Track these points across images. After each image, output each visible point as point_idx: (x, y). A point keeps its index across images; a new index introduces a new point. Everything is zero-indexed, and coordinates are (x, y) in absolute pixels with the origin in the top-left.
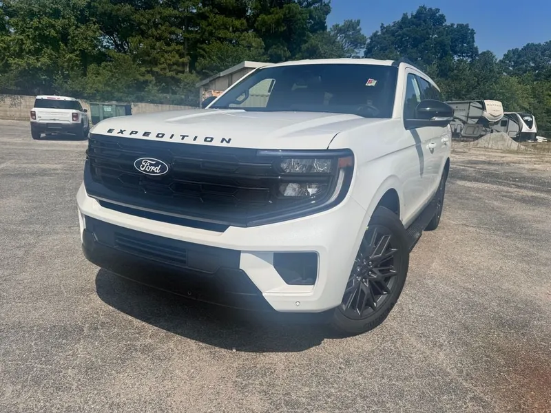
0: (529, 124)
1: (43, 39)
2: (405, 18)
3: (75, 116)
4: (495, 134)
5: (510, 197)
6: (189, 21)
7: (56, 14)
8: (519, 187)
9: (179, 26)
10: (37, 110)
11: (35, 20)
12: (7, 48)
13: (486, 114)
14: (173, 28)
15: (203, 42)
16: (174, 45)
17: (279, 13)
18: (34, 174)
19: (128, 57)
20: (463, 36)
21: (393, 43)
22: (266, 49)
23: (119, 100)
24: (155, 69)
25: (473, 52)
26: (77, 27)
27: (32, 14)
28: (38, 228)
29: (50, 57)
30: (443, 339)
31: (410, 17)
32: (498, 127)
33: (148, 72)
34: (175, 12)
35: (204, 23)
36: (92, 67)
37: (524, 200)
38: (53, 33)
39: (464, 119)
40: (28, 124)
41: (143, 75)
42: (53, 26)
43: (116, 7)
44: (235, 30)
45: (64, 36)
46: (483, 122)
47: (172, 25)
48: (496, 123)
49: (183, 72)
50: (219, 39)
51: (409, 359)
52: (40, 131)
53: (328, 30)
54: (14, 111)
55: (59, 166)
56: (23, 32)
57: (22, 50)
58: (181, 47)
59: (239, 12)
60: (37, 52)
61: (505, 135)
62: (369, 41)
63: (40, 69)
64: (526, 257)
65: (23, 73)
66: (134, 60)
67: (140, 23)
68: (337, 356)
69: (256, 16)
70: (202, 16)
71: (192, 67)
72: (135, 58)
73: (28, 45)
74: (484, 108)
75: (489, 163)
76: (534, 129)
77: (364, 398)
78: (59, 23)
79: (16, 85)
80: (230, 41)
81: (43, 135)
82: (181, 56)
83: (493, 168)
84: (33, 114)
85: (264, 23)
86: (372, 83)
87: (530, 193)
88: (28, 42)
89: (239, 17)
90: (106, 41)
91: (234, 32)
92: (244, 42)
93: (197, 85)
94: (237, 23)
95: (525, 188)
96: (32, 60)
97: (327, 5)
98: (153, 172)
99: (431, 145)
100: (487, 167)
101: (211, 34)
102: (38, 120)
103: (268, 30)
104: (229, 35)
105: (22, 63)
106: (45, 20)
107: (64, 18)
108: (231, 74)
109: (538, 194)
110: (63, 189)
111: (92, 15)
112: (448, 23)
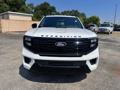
2: (42, 4)
20: (54, 8)
21: (40, 9)
22: (11, 8)
25: (56, 12)
53: (26, 5)
98: (62, 45)
108: (3, 15)
112: (50, 6)
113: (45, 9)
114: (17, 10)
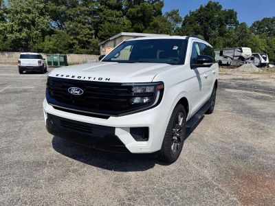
0: (265, 59)
1: (23, 24)
2: (201, 7)
3: (40, 62)
4: (248, 64)
5: (251, 96)
6: (94, 13)
7: (29, 12)
8: (256, 91)
9: (89, 15)
10: (21, 60)
11: (19, 15)
12: (6, 29)
13: (243, 55)
14: (86, 17)
15: (101, 23)
16: (87, 25)
17: (138, 8)
18: (21, 92)
19: (64, 32)
20: (231, 15)
21: (196, 20)
22: (132, 25)
23: (61, 53)
24: (78, 37)
25: (236, 23)
26: (39, 18)
27: (17, 12)
28: (25, 118)
29: (26, 33)
30: (208, 164)
31: (204, 6)
32: (249, 61)
33: (75, 38)
34: (87, 9)
35: (101, 14)
36: (47, 37)
37: (257, 98)
38: (28, 21)
39: (232, 57)
40: (17, 66)
41: (72, 40)
42: (28, 18)
43: (58, 7)
44: (117, 16)
45: (33, 22)
46: (242, 58)
47: (85, 15)
48: (248, 59)
49: (92, 38)
50: (109, 21)
51: (191, 173)
52: (23, 70)
53: (163, 15)
54: (10, 60)
55: (33, 87)
56: (13, 21)
57: (12, 30)
58: (90, 26)
59: (119, 8)
60: (20, 31)
61: (252, 65)
62: (183, 19)
63: (22, 39)
64: (253, 126)
65: (14, 41)
66: (67, 33)
67: (70, 15)
68: (159, 172)
69: (127, 9)
70: (100, 10)
71: (96, 36)
72: (68, 32)
73: (16, 27)
74: (242, 51)
75: (243, 79)
76: (267, 61)
77: (169, 189)
78: (30, 16)
79: (11, 47)
80: (114, 22)
81: (24, 72)
82: (91, 30)
83: (244, 82)
84: (19, 62)
85: (131, 12)
86: (176, 48)
87: (261, 94)
88: (16, 26)
89: (118, 10)
90: (54, 24)
91: (116, 17)
92: (121, 23)
93: (99, 44)
94: (118, 13)
95: (259, 92)
96: (18, 35)
97: (162, 3)
98: (76, 94)
99: (205, 75)
100: (242, 81)
101: (105, 19)
102: (22, 65)
103: (133, 16)
104: (114, 19)
105: (13, 36)
106: (24, 15)
107: (33, 13)
108: (115, 39)
109: (264, 95)
110: (35, 98)
111: (46, 11)
112: (223, 9)
113: (207, 19)
114: (143, 27)
